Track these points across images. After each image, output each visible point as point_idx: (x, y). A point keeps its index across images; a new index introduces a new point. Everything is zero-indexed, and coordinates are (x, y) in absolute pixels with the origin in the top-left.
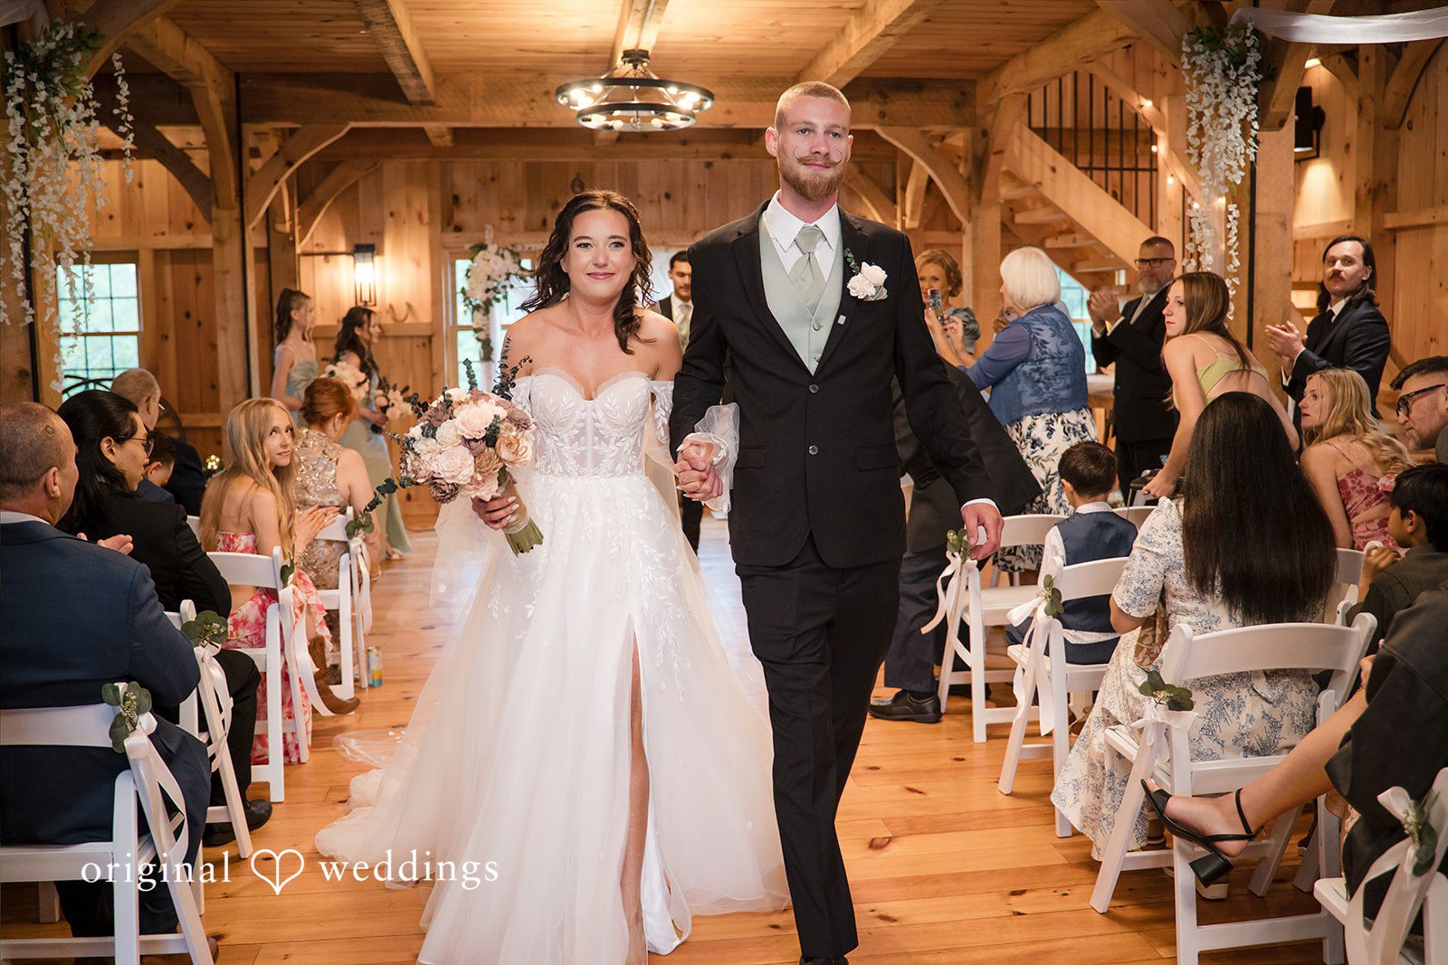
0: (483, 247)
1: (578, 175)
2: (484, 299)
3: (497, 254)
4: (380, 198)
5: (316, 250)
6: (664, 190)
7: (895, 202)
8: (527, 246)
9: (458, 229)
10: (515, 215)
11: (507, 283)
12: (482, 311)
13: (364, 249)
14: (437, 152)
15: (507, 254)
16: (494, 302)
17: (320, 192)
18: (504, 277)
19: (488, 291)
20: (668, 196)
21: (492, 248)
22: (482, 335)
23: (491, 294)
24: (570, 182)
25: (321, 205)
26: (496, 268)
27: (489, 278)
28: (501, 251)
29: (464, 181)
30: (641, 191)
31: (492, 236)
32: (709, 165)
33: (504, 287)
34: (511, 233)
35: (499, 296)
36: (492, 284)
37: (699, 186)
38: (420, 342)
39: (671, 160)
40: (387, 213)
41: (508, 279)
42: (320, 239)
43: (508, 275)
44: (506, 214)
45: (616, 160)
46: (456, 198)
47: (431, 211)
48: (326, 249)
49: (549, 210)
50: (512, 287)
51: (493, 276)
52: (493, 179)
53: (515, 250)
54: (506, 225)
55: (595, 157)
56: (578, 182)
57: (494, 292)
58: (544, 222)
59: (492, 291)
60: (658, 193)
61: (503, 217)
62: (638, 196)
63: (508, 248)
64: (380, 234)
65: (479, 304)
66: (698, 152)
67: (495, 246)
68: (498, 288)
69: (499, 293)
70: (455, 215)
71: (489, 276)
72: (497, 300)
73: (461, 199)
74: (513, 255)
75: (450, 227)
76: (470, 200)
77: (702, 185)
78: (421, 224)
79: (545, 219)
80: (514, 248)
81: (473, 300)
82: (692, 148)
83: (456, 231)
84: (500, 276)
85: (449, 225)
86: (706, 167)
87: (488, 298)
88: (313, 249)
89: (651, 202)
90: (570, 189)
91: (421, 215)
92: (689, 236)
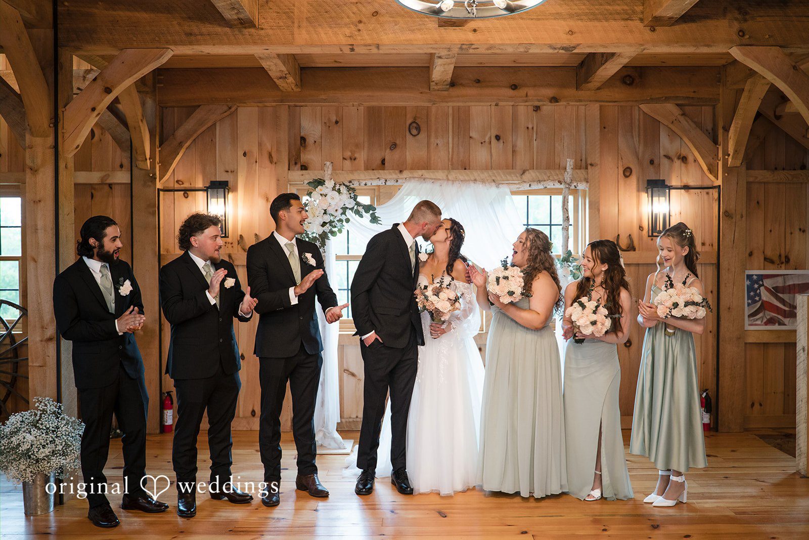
0: (320, 182)
1: (415, 118)
2: (321, 232)
3: (334, 189)
4: (234, 139)
5: (177, 186)
6: (494, 133)
7: (715, 142)
8: (364, 183)
9: (304, 168)
10: (356, 155)
11: (344, 217)
13: (220, 187)
14: (284, 97)
15: (343, 189)
16: (329, 235)
17: (180, 133)
18: (340, 211)
19: (324, 224)
20: (498, 138)
21: (329, 184)
23: (327, 228)
24: (408, 126)
25: (180, 145)
26: (333, 203)
27: (325, 213)
28: (337, 187)
29: (311, 127)
30: (473, 134)
31: (330, 172)
32: (537, 109)
33: (340, 220)
34: (352, 171)
35: (336, 230)
36: (327, 218)
37: (528, 128)
39: (501, 103)
40: (241, 153)
41: (344, 213)
42: (180, 176)
43: (344, 209)
44: (348, 154)
45: (450, 104)
46: (303, 139)
47: (278, 150)
48: (186, 185)
49: (388, 151)
50: (348, 221)
51: (330, 211)
52: (337, 122)
53: (352, 186)
54: (348, 163)
55: (430, 101)
56: (415, 125)
57: (330, 225)
58: (383, 162)
59: (328, 225)
60: (489, 135)
61: (345, 157)
62: (470, 137)
63: (344, 185)
64: (234, 172)
65: (316, 237)
66: (527, 96)
67: (332, 183)
68: (334, 222)
69: (335, 227)
70: (302, 155)
71: (325, 210)
72: (333, 233)
73: (307, 140)
74: (350, 190)
75: (297, 166)
76: (315, 142)
77: (530, 127)
78: (271, 163)
79: (384, 159)
80: (351, 184)
81: (310, 233)
82: (522, 92)
83: (301, 169)
84: (336, 210)
85: (296, 164)
86: (534, 110)
87: (324, 231)
88: (173, 186)
89: (482, 143)
90: (408, 132)
91: (271, 155)
92: (518, 175)
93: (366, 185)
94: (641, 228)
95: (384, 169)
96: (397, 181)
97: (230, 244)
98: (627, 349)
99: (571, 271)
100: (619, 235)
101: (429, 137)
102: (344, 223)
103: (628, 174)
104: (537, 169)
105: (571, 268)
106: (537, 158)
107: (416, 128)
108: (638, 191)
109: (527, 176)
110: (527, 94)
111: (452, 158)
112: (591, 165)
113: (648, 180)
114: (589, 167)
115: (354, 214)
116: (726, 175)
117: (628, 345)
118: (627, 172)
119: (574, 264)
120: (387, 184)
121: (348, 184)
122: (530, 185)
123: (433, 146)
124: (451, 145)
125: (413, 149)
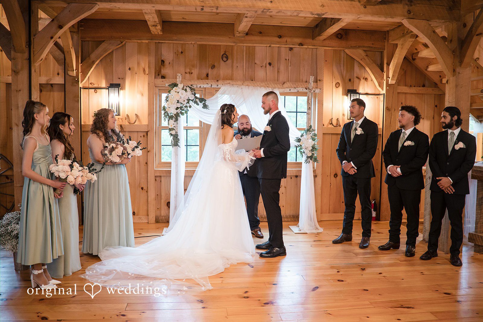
0: (176, 85)
1: (225, 52)
2: (175, 113)
3: (183, 89)
4: (124, 60)
5: (90, 86)
6: (268, 62)
7: (382, 70)
9: (163, 77)
10: (192, 71)
11: (188, 105)
12: (174, 119)
13: (115, 86)
14: (153, 37)
15: (188, 89)
16: (180, 114)
17: (93, 56)
18: (186, 101)
19: (177, 108)
20: (270, 64)
21: (181, 86)
22: (173, 132)
23: (179, 111)
24: (221, 56)
25: (93, 63)
26: (182, 96)
28: (185, 88)
29: (168, 54)
31: (180, 80)
33: (186, 107)
34: (190, 80)
35: (184, 112)
36: (179, 105)
37: (286, 59)
38: (142, 134)
39: (272, 45)
40: (127, 68)
41: (188, 103)
42: (92, 80)
43: (189, 100)
44: (188, 70)
45: (245, 45)
46: (163, 61)
47: (149, 67)
48: (96, 86)
49: (210, 69)
50: (190, 107)
51: (181, 101)
52: (182, 53)
53: (193, 88)
54: (188, 75)
55: (234, 42)
56: (225, 55)
57: (180, 109)
58: (207, 75)
59: (179, 109)
60: (265, 62)
61: (186, 72)
62: (255, 63)
63: (189, 87)
64: (123, 79)
65: (172, 115)
66: (286, 42)
67: (182, 85)
68: (183, 107)
69: (183, 110)
70: (162, 70)
71: (178, 101)
72: (182, 114)
73: (165, 62)
74: (192, 90)
75: (159, 76)
76: (170, 63)
77: (287, 59)
78: (145, 74)
79: (208, 74)
80: (192, 86)
81: (169, 113)
82: (284, 39)
83: (162, 78)
84: (184, 101)
85: (159, 75)
86: (289, 50)
87: (177, 112)
88: (88, 86)
89: (261, 67)
90: (221, 59)
91: (145, 70)
92: (281, 85)
93: (200, 87)
94: (344, 115)
95: (208, 79)
96: (218, 86)
97: (121, 119)
98: (335, 178)
99: (311, 136)
100: (332, 118)
101: (233, 62)
102: (188, 108)
103: (337, 86)
104: (290, 81)
105: (311, 135)
106: (291, 76)
107: (226, 57)
108: (343, 95)
109: (285, 85)
110: (286, 41)
111: (245, 74)
112: (320, 80)
113: (348, 90)
114: (318, 81)
115: (193, 104)
116: (388, 88)
117: (336, 176)
118: (337, 85)
119: (313, 133)
120: (212, 87)
121: (190, 86)
122: (290, 90)
123: (235, 67)
124: (244, 67)
125: (224, 69)
